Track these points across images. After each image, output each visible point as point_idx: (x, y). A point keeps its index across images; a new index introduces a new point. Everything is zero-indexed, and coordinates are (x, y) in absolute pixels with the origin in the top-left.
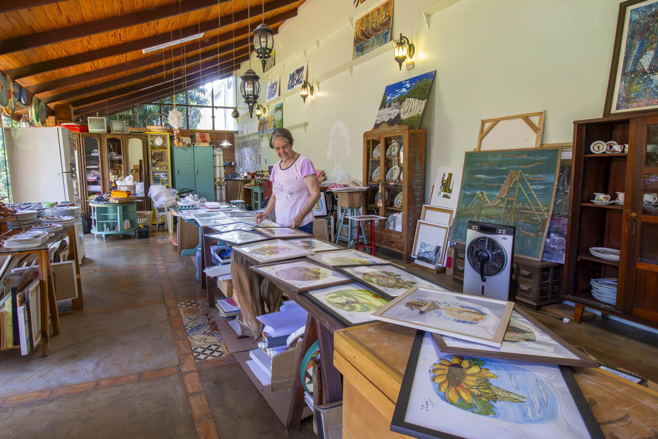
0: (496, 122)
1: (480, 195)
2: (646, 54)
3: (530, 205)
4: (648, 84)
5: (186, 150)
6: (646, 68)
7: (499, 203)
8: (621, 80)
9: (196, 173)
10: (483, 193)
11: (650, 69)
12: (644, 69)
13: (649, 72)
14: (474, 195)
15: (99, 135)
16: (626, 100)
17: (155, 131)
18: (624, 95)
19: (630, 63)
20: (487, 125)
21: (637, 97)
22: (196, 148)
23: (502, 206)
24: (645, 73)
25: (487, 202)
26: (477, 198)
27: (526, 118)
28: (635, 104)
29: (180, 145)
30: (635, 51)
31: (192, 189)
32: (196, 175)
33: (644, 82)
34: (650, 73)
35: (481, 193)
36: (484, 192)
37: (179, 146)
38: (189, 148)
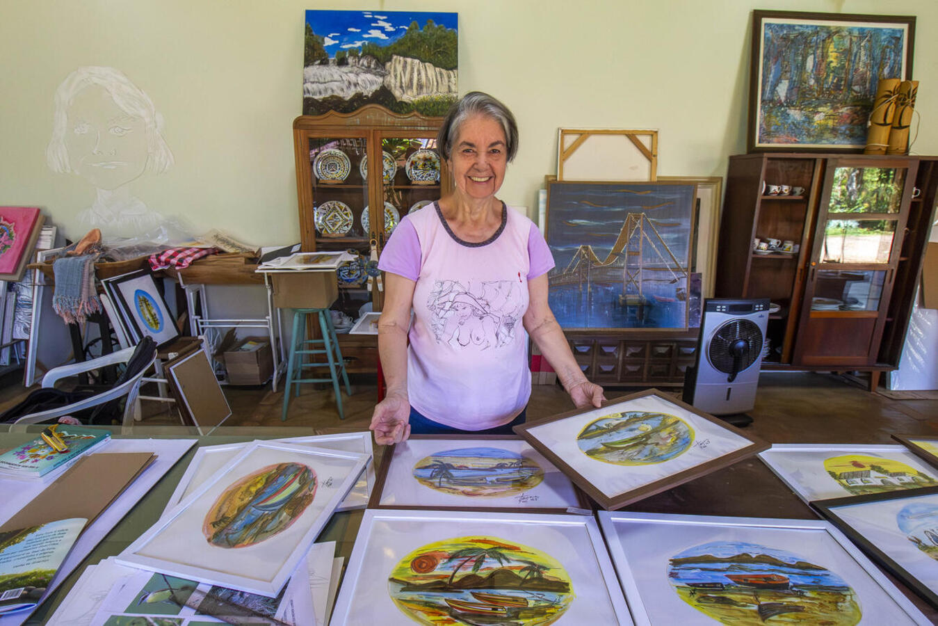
0: (583, 135)
1: (584, 252)
2: (781, 82)
3: (661, 261)
4: (785, 119)
6: (783, 99)
7: (616, 261)
8: (761, 109)
10: (588, 248)
11: (786, 101)
12: (781, 101)
13: (785, 104)
14: (572, 253)
16: (767, 134)
18: (764, 126)
19: (768, 89)
20: (570, 140)
21: (777, 131)
23: (622, 265)
24: (782, 105)
25: (597, 261)
26: (579, 256)
27: (632, 136)
28: (775, 139)
30: (771, 76)
33: (782, 116)
34: (786, 106)
35: (584, 248)
36: (590, 246)
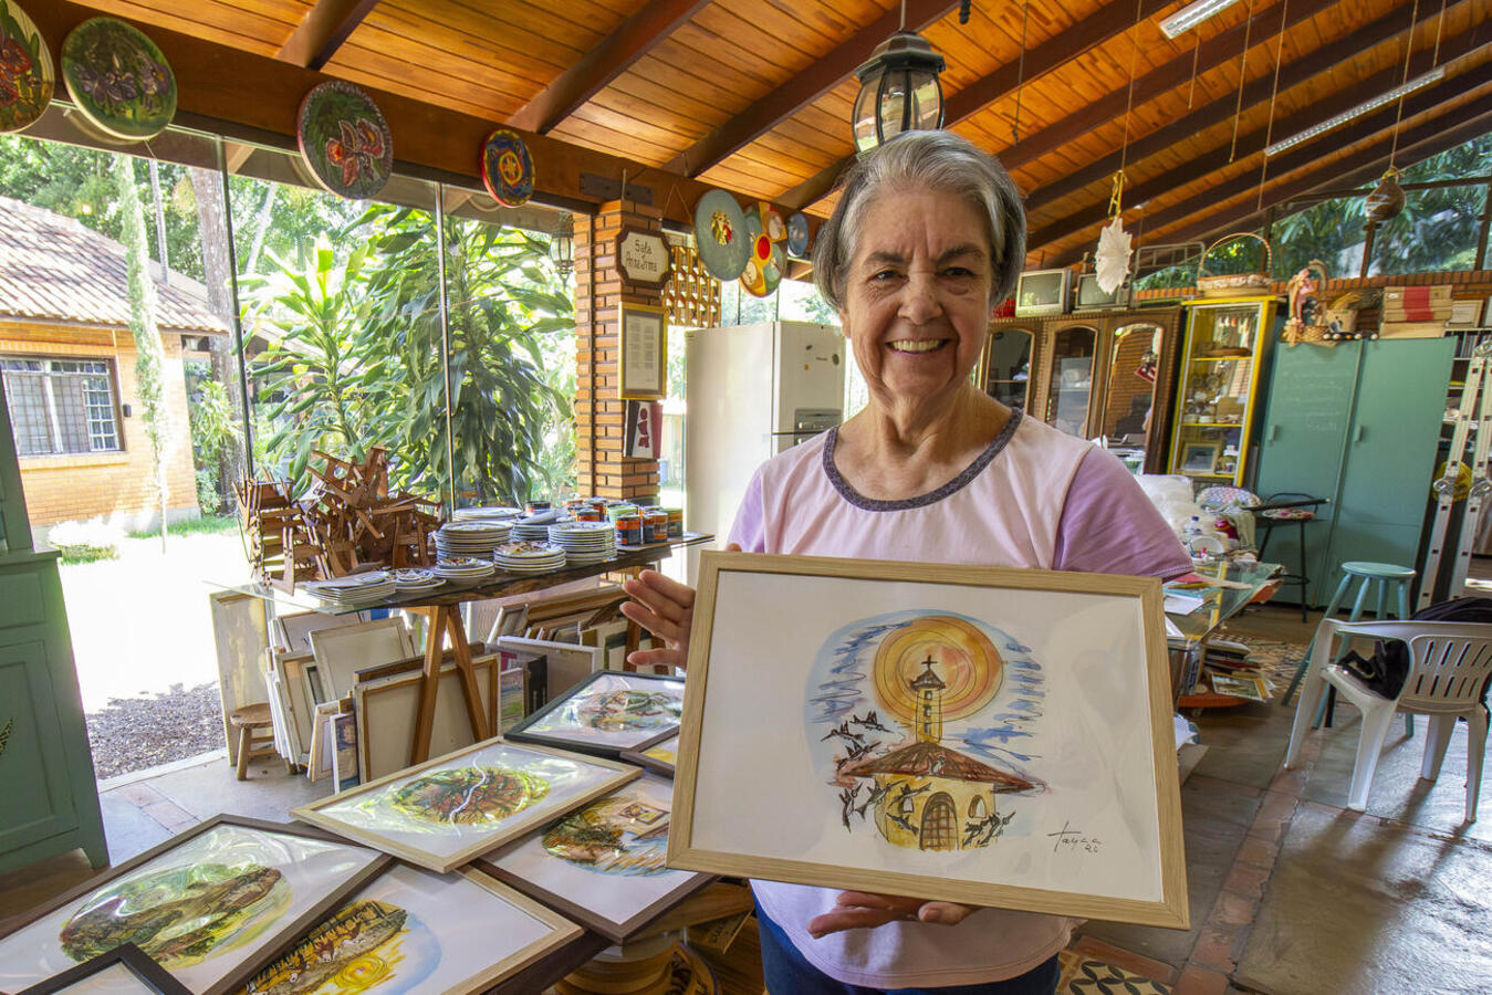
5: (1327, 354)
9: (1356, 436)
15: (1037, 324)
17: (1219, 294)
22: (1376, 347)
29: (1306, 337)
31: (1318, 495)
32: (1353, 448)
37: (1299, 343)
38: (1344, 348)
